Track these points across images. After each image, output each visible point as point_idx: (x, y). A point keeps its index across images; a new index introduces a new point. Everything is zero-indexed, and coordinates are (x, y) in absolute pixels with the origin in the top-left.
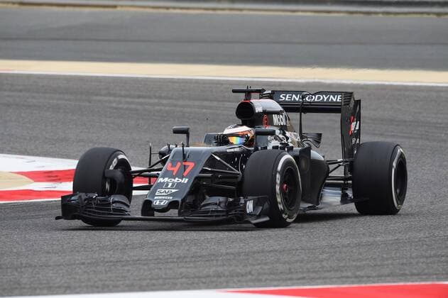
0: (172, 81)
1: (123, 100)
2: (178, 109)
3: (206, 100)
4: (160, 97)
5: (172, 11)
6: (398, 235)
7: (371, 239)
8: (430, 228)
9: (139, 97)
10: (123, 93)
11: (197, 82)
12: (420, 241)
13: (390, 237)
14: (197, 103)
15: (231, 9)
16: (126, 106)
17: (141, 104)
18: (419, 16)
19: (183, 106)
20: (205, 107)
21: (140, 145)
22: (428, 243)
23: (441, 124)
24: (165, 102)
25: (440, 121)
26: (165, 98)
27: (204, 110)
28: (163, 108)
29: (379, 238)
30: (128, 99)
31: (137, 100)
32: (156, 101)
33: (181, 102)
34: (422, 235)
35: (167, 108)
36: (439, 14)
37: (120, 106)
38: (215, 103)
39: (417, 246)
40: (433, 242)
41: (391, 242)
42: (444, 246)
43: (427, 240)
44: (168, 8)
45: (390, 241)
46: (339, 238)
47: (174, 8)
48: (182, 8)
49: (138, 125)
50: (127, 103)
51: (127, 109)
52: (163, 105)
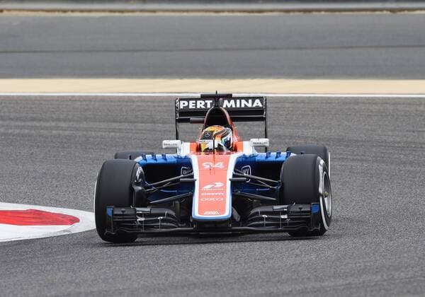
0: (73, 100)
1: (13, 123)
2: (80, 133)
3: (115, 121)
4: (58, 120)
5: (69, 14)
6: (350, 280)
7: (318, 285)
8: (388, 269)
9: (33, 119)
10: (12, 115)
11: (103, 100)
12: (375, 285)
13: (341, 282)
14: (104, 125)
15: (142, 11)
16: (17, 131)
17: (36, 128)
18: (368, 13)
19: (86, 130)
20: (113, 130)
21: (35, 178)
22: (386, 287)
23: (399, 143)
24: (63, 124)
25: (398, 139)
26: (65, 120)
27: (112, 134)
28: (61, 132)
29: (327, 283)
30: (19, 123)
31: (29, 124)
32: (53, 124)
33: (84, 125)
34: (379, 277)
35: (67, 133)
36: (392, 10)
37: (10, 131)
38: (125, 125)
39: (372, 291)
40: (392, 286)
41: (343, 287)
42: (405, 291)
43: (385, 283)
44: (65, 11)
45: (340, 286)
46: (278, 284)
47: (73, 11)
48: (82, 11)
49: (32, 154)
50: (18, 127)
51: (18, 135)
52: (62, 129)
